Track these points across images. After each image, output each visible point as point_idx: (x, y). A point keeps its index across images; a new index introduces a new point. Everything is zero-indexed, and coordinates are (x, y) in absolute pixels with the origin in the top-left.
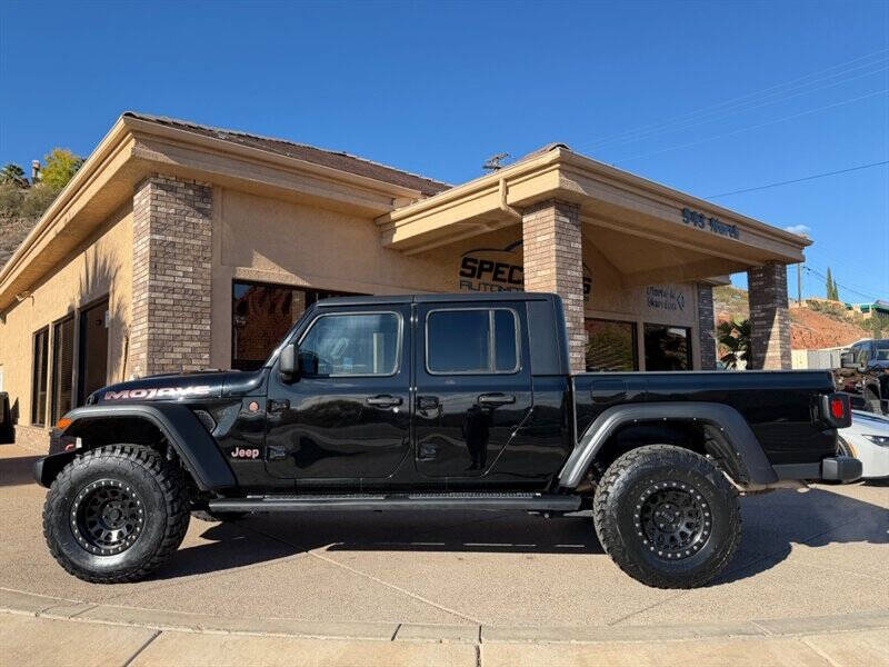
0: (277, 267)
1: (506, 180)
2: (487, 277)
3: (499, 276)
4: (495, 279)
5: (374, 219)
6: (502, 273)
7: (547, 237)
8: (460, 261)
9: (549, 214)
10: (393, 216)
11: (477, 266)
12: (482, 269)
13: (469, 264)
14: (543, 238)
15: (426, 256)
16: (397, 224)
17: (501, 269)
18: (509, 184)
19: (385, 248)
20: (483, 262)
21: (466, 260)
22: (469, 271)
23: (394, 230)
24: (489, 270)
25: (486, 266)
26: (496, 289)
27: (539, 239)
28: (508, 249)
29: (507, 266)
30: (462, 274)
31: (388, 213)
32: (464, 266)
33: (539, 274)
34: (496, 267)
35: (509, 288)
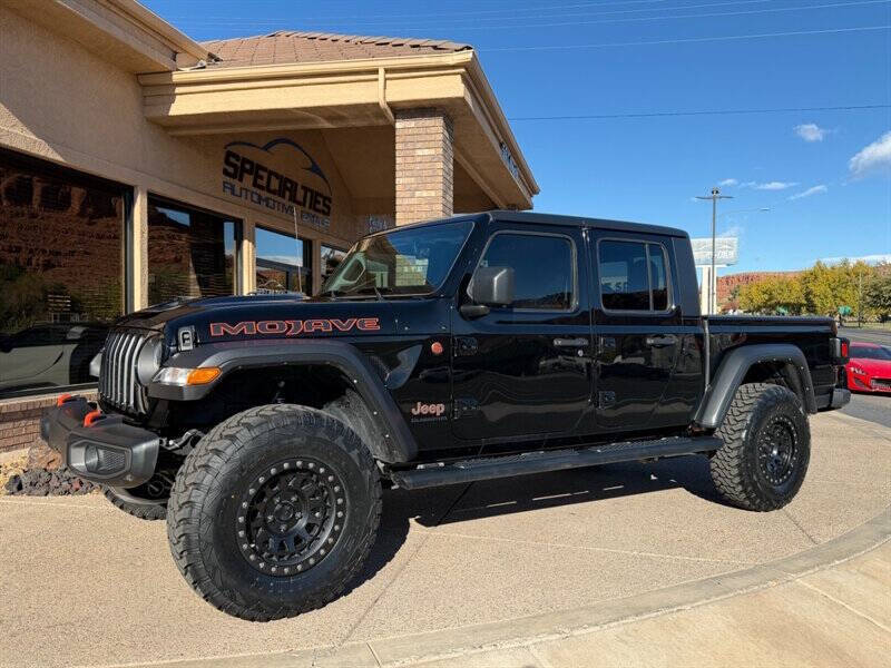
0: (20, 124)
1: (387, 71)
2: (248, 179)
3: (259, 182)
4: (255, 184)
5: (138, 75)
6: (262, 178)
7: (432, 152)
8: (223, 156)
9: (436, 125)
10: (176, 77)
11: (239, 164)
12: (244, 170)
13: (232, 160)
14: (426, 152)
15: (191, 141)
16: (178, 90)
17: (261, 173)
18: (388, 76)
19: (148, 120)
20: (245, 161)
21: (229, 154)
22: (231, 170)
23: (172, 98)
24: (250, 172)
25: (248, 166)
26: (255, 197)
27: (419, 152)
28: (266, 148)
29: (265, 169)
30: (226, 172)
31: (169, 72)
32: (227, 162)
33: (417, 194)
34: (256, 170)
35: (267, 200)
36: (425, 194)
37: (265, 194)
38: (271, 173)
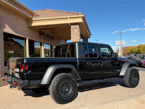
1: (69, 18)
2: (42, 35)
6: (44, 35)
14: (76, 31)
16: (33, 22)
20: (42, 32)
22: (40, 34)
26: (43, 38)
28: (45, 30)
30: (39, 34)
31: (32, 19)
33: (75, 38)
34: (43, 33)
35: (45, 39)
36: (76, 38)
37: (45, 38)
38: (46, 34)
